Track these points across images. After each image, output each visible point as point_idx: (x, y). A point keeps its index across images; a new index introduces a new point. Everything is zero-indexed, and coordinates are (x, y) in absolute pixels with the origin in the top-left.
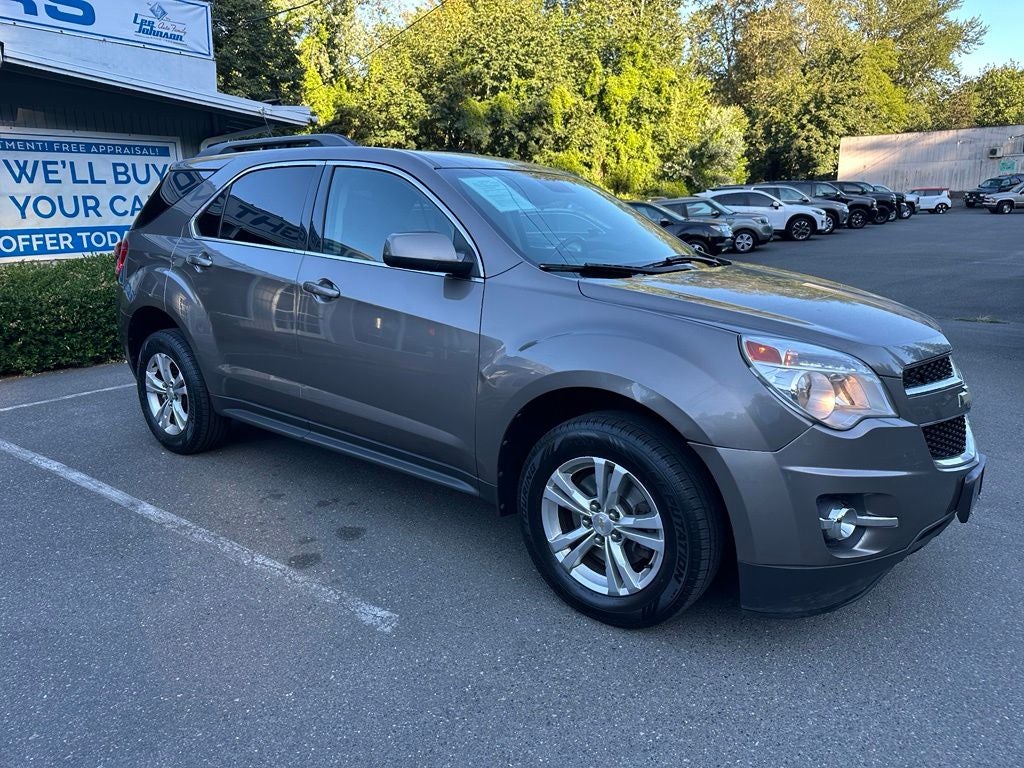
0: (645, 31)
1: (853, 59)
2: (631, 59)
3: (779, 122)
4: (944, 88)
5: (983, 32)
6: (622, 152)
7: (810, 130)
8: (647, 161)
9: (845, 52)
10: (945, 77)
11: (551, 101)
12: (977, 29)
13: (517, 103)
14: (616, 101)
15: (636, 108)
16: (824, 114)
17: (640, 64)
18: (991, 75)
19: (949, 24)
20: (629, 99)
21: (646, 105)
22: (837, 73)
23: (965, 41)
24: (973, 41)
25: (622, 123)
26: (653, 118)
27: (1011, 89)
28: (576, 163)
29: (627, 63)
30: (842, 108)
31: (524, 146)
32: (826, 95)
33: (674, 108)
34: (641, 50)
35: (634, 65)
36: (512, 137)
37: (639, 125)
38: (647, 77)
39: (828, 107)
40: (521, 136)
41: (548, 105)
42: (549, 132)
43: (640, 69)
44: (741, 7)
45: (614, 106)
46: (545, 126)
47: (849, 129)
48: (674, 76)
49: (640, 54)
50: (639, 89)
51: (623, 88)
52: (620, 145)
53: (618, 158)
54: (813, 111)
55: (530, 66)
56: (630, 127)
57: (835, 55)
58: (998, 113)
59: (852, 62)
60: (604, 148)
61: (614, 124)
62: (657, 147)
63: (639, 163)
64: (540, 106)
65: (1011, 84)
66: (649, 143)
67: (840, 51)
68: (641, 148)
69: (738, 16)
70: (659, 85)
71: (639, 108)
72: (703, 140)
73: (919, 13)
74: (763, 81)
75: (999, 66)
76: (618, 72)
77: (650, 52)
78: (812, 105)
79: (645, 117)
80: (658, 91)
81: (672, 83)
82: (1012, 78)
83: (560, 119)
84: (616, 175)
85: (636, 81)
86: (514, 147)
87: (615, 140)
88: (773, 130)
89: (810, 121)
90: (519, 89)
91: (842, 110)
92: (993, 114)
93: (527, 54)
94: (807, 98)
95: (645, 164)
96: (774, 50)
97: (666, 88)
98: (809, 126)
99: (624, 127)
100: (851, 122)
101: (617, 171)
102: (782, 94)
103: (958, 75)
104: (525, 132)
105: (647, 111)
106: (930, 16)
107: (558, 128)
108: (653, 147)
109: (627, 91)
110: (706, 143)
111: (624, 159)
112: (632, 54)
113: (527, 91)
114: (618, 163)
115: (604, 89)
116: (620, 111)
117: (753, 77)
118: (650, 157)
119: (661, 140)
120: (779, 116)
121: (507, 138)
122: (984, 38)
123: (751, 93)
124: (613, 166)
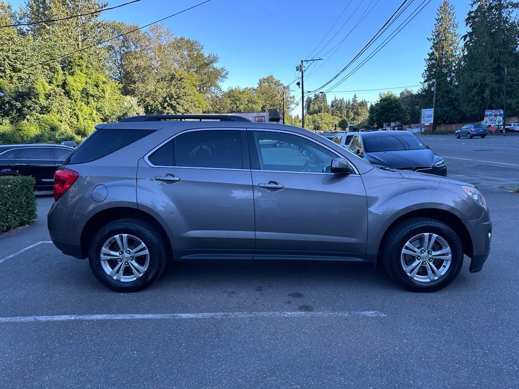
0: (86, 54)
1: (181, 79)
2: (79, 68)
3: (152, 105)
4: (216, 95)
5: (227, 73)
6: (80, 116)
7: (168, 110)
8: (94, 121)
9: (177, 76)
10: (216, 91)
11: (35, 86)
12: (225, 72)
13: (12, 86)
14: (73, 89)
15: (86, 94)
16: (174, 103)
17: (84, 71)
18: (231, 91)
19: (214, 68)
20: (81, 89)
21: (92, 93)
22: (175, 85)
23: (221, 76)
24: (224, 77)
25: (78, 101)
26: (96, 100)
27: (240, 98)
28: (55, 121)
29: (76, 69)
30: (181, 101)
31: (20, 111)
32: (174, 94)
33: (107, 95)
34: (85, 64)
35: (81, 71)
36: (11, 105)
37: (88, 103)
38: (90, 79)
39: (175, 100)
40: (19, 105)
41: (34, 88)
42: (36, 103)
43: (85, 74)
44: (123, 48)
45: (72, 92)
46: (33, 100)
47: (185, 110)
48: (104, 79)
49: (84, 66)
50: (86, 84)
51: (77, 82)
52: (78, 112)
53: (78, 119)
54: (169, 101)
55: (19, 66)
56: (83, 103)
57: (173, 77)
58: (237, 107)
59: (180, 80)
60: (68, 113)
61: (73, 101)
62: (99, 114)
63: (90, 122)
64: (29, 88)
65: (240, 96)
66: (95, 112)
67: (174, 75)
68: (91, 114)
69: (122, 52)
70: (97, 83)
71: (87, 94)
72: (124, 112)
73: (202, 63)
74: (139, 85)
75: (234, 88)
76: (72, 74)
77: (90, 66)
78: (168, 99)
79: (91, 99)
80: (97, 86)
81: (104, 82)
82: (240, 93)
83: (43, 97)
84: (77, 128)
85: (84, 80)
86: (13, 111)
87: (75, 110)
88: (149, 109)
89: (168, 106)
90: (12, 78)
91: (182, 102)
92: (235, 107)
93: (16, 59)
94: (165, 95)
95: (93, 122)
96: (143, 71)
97: (101, 85)
98: (168, 108)
99: (79, 103)
100: (186, 107)
101: (78, 126)
102: (150, 92)
103: (220, 90)
104: (20, 102)
105: (92, 95)
106: (207, 65)
107: (43, 101)
108: (97, 114)
109: (79, 85)
110: (126, 113)
111: (81, 119)
112: (79, 65)
113: (18, 79)
114: (78, 121)
115: (65, 83)
116: (77, 95)
117: (135, 83)
118: (96, 119)
119: (101, 111)
120: (151, 102)
121: (7, 105)
122: (228, 76)
123: (135, 90)
124: (75, 123)
